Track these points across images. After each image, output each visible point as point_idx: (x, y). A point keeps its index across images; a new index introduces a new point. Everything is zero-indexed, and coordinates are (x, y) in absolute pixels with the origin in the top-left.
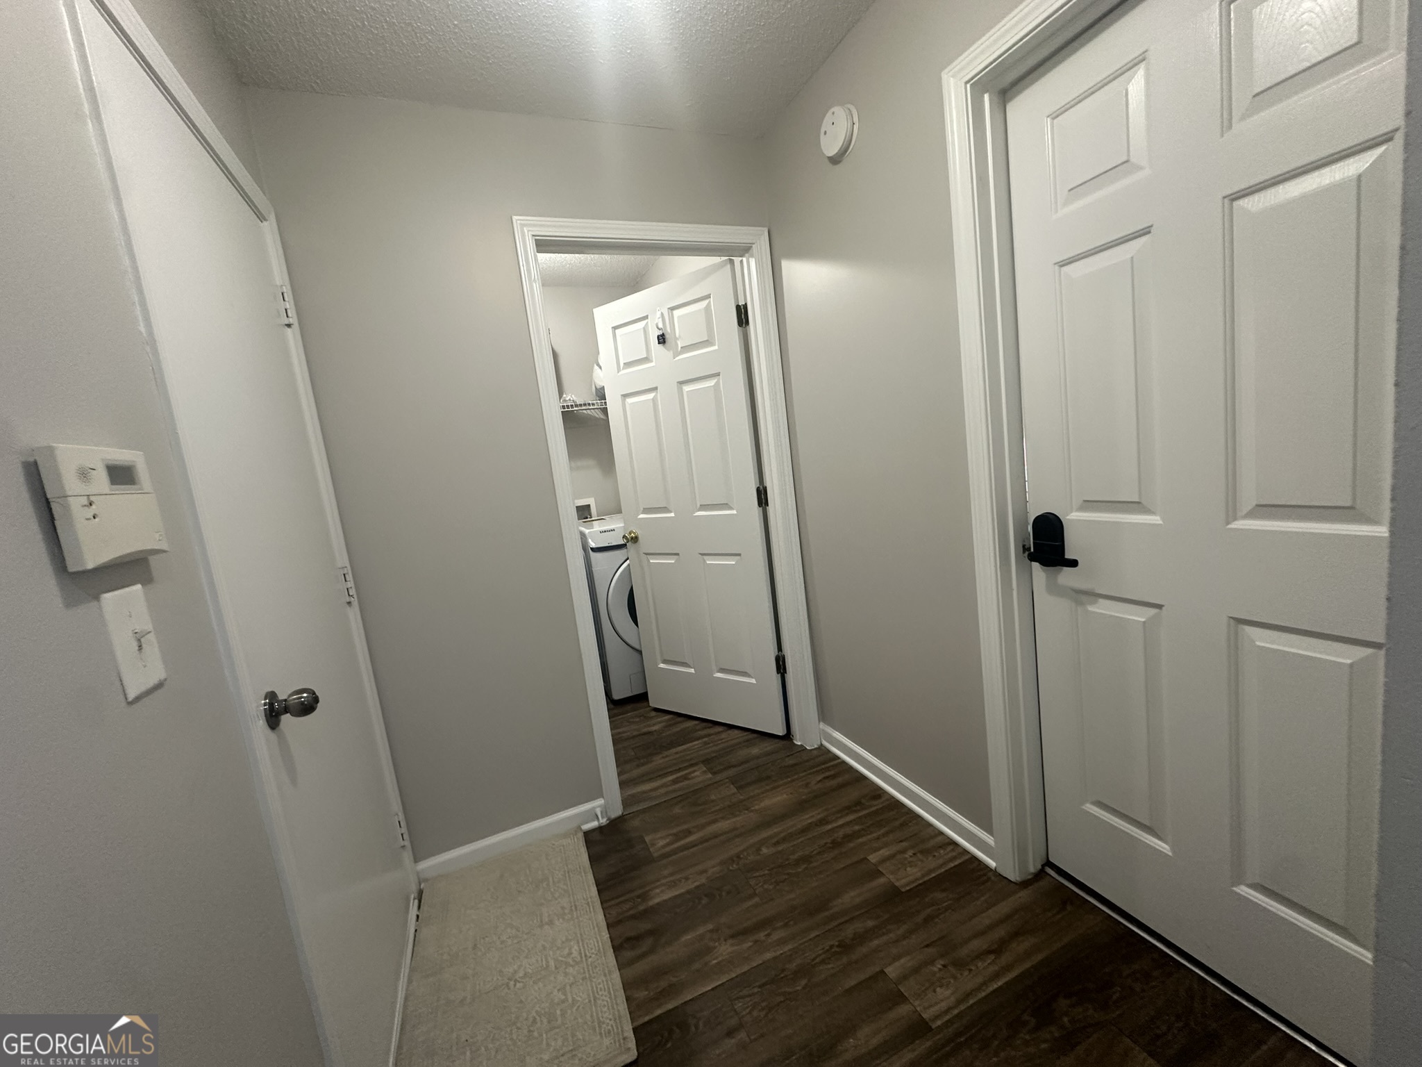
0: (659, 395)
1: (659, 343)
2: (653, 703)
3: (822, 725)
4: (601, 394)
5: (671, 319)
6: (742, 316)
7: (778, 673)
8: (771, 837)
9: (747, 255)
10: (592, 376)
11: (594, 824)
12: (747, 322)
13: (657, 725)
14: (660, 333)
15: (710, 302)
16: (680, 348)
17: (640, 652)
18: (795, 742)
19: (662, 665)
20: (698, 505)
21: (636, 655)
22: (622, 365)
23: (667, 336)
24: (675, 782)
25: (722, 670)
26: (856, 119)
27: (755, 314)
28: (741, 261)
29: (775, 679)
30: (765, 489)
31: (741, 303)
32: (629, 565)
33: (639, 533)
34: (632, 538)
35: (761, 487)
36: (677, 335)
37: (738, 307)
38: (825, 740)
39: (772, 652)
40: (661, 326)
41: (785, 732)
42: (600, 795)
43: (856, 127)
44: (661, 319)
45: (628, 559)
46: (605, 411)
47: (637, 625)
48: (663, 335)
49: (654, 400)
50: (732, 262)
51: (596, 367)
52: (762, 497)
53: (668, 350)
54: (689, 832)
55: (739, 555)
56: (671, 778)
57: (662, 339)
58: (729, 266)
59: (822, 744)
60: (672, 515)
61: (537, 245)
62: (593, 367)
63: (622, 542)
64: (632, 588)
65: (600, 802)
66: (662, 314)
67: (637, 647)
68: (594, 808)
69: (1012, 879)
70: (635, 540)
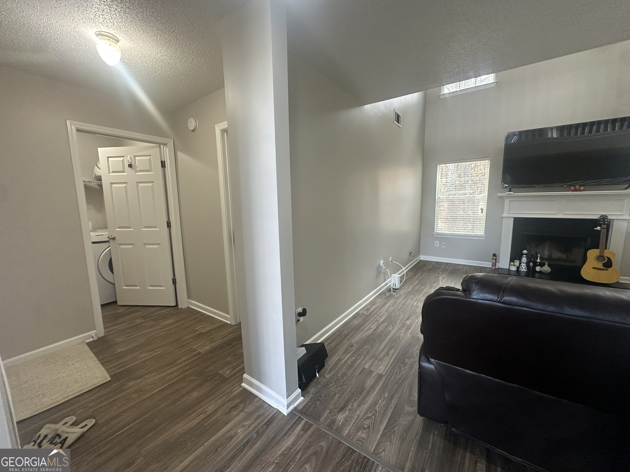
0: (128, 185)
1: (129, 167)
2: (119, 303)
3: (189, 300)
4: (99, 179)
5: (135, 159)
6: (163, 164)
7: (173, 284)
8: (165, 330)
9: (165, 146)
10: (93, 170)
11: (92, 340)
12: (165, 167)
13: (121, 310)
14: (130, 163)
15: (151, 157)
16: (138, 171)
17: (114, 284)
18: (179, 307)
19: (125, 288)
20: (144, 227)
21: (111, 285)
22: (111, 172)
23: (132, 165)
24: (128, 324)
25: (151, 286)
26: (197, 123)
27: (168, 164)
28: (163, 147)
29: (172, 286)
30: (170, 222)
31: (163, 160)
32: (110, 249)
33: (116, 236)
34: (112, 238)
35: (169, 222)
36: (137, 165)
37: (162, 162)
38: (190, 305)
39: (171, 277)
40: (130, 161)
41: (176, 305)
42: (95, 329)
43: (198, 125)
44: (130, 159)
45: (110, 246)
46: (101, 186)
47: (113, 273)
48: (131, 165)
49: (126, 187)
50: (160, 147)
51: (96, 167)
52: (169, 225)
53: (133, 170)
54: (133, 335)
55: (159, 244)
56: (126, 324)
57: (130, 166)
58: (159, 148)
59: (188, 306)
60: (132, 229)
61: (77, 130)
62: (94, 166)
63: (107, 240)
64: (111, 258)
65: (94, 331)
66: (131, 157)
67: (112, 281)
68: (91, 334)
69: (233, 324)
70: (114, 239)
